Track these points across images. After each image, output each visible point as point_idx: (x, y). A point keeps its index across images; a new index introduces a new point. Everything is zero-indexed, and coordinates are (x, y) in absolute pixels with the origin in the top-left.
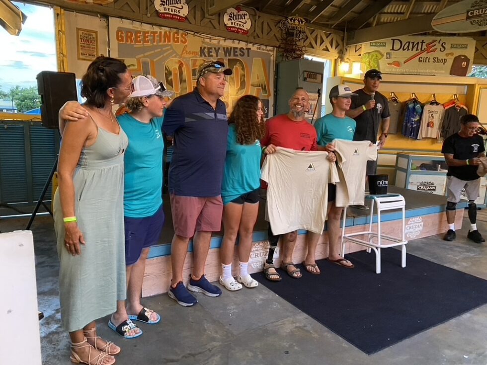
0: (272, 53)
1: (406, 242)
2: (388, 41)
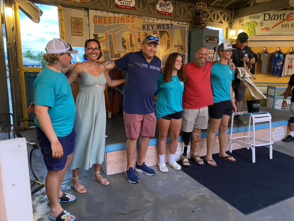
0: (186, 26)
1: (273, 143)
2: (261, 15)
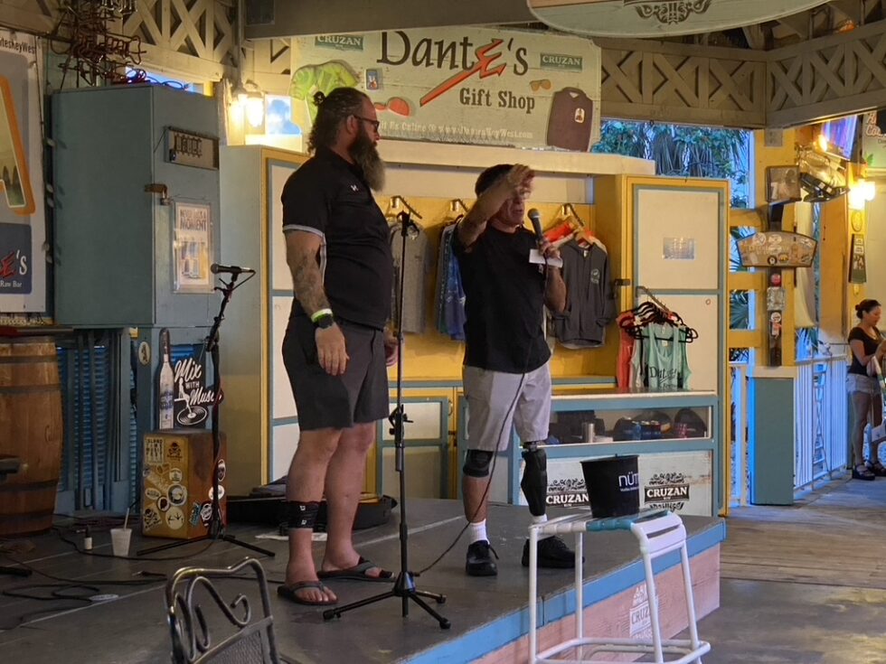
1: (706, 650)
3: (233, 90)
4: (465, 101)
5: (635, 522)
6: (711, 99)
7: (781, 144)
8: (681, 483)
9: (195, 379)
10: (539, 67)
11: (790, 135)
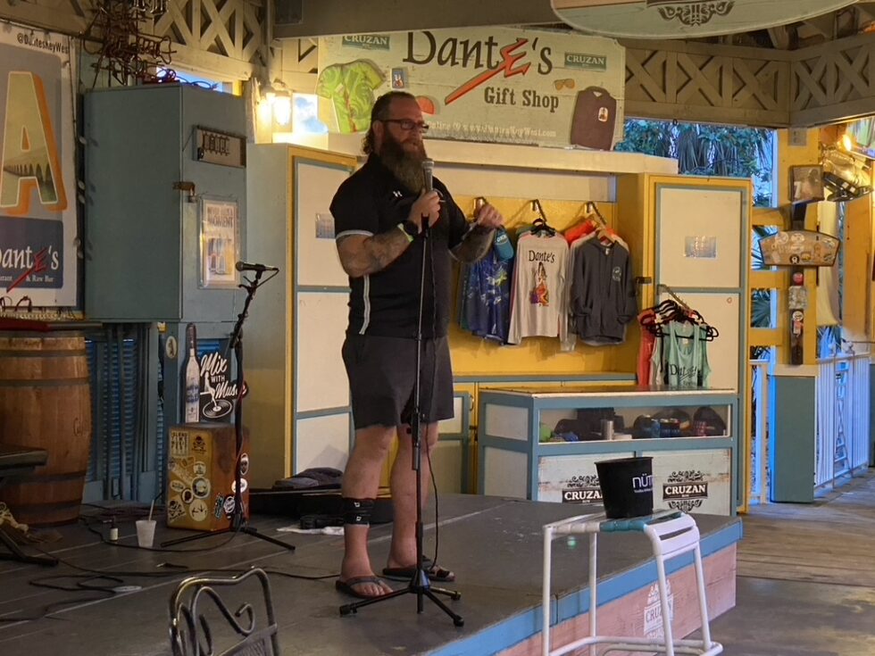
3: (261, 88)
4: (489, 99)
5: (649, 523)
6: (735, 98)
7: (805, 144)
8: (699, 481)
9: (221, 373)
10: (563, 65)
11: (814, 134)
